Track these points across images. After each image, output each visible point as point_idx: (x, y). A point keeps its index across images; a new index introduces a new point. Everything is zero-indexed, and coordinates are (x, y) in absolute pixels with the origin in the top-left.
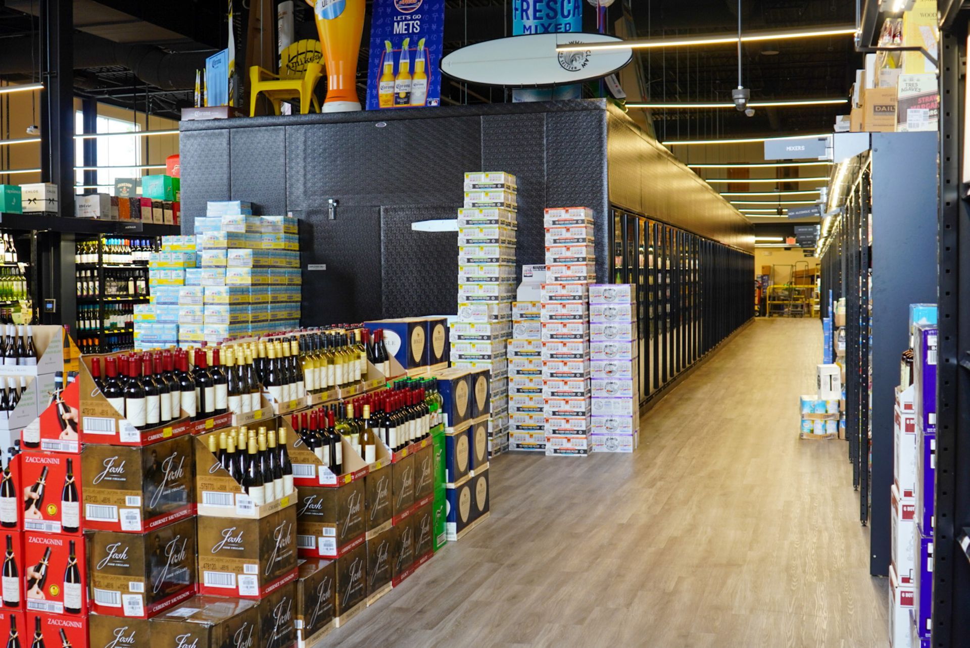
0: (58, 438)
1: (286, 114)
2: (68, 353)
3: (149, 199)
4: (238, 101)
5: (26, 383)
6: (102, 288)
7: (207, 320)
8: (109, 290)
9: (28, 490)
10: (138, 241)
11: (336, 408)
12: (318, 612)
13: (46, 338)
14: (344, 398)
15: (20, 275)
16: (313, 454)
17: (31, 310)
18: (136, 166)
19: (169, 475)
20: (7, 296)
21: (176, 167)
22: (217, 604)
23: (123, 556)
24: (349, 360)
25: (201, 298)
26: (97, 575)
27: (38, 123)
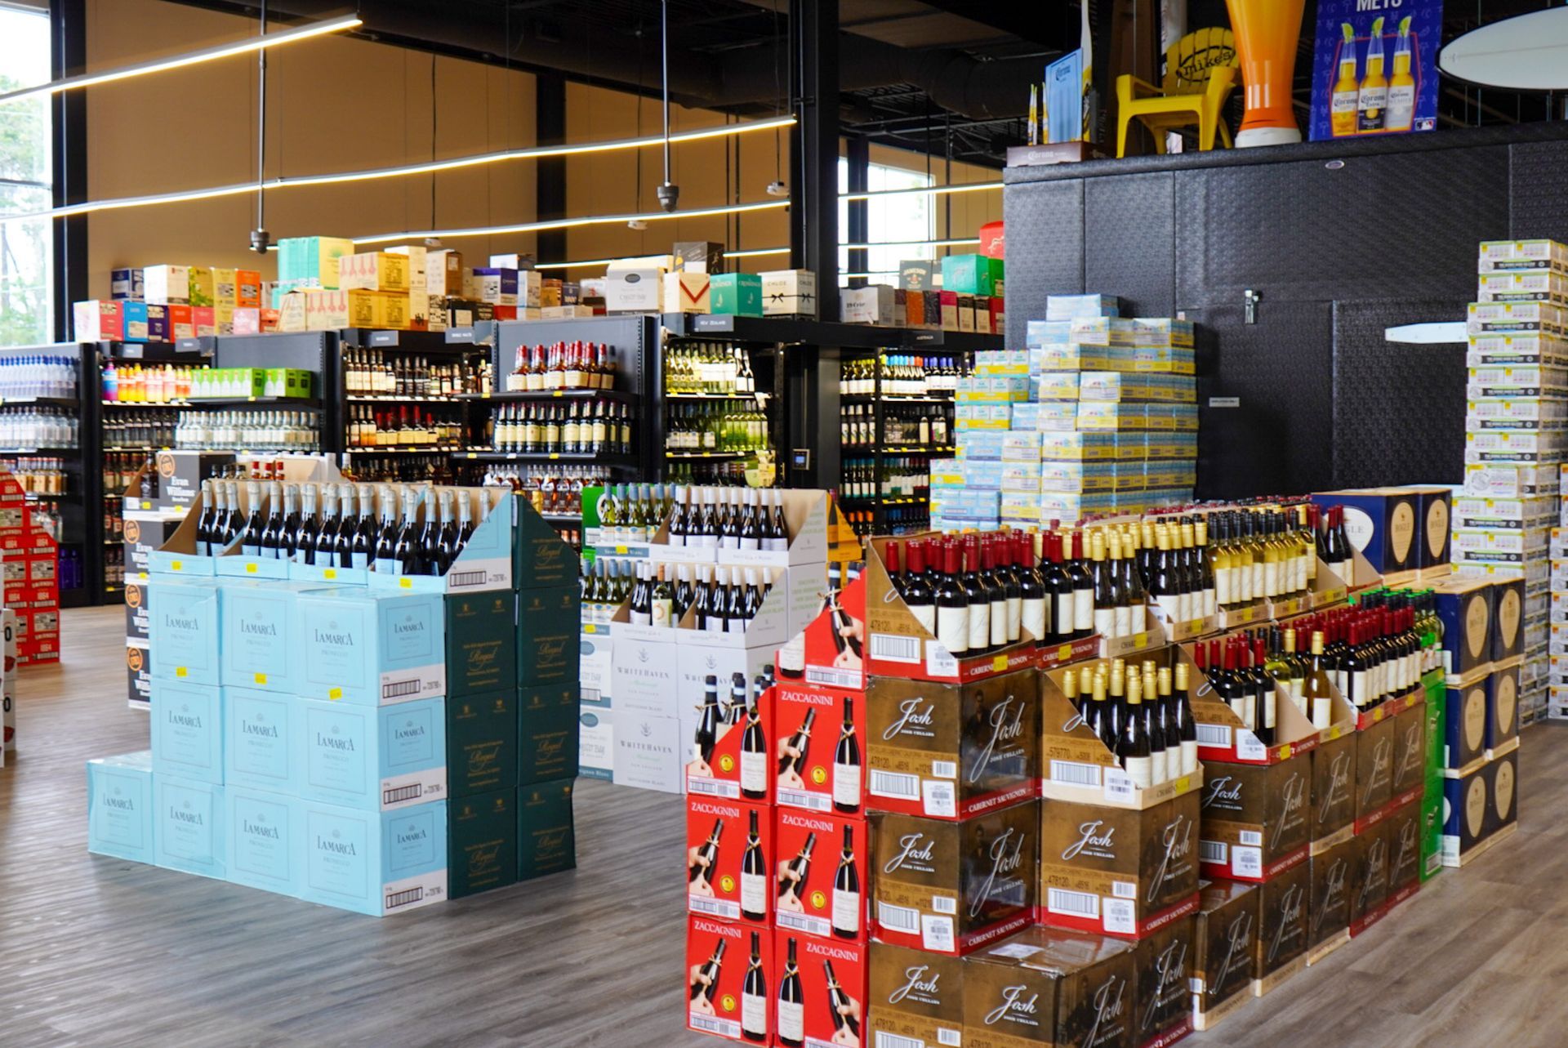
1: (1174, 152)
2: (835, 533)
3: (952, 294)
4: (1097, 133)
5: (772, 577)
6: (880, 433)
7: (1045, 486)
8: (890, 436)
9: (783, 744)
10: (935, 360)
11: (1265, 634)
12: (1227, 967)
13: (802, 511)
14: (1278, 619)
15: (758, 411)
16: (1229, 709)
17: (773, 466)
18: (929, 241)
19: (1000, 732)
20: (738, 444)
21: (995, 242)
22: (1068, 942)
23: (926, 854)
24: (1289, 557)
25: (1038, 452)
26: (884, 882)
27: (786, 177)
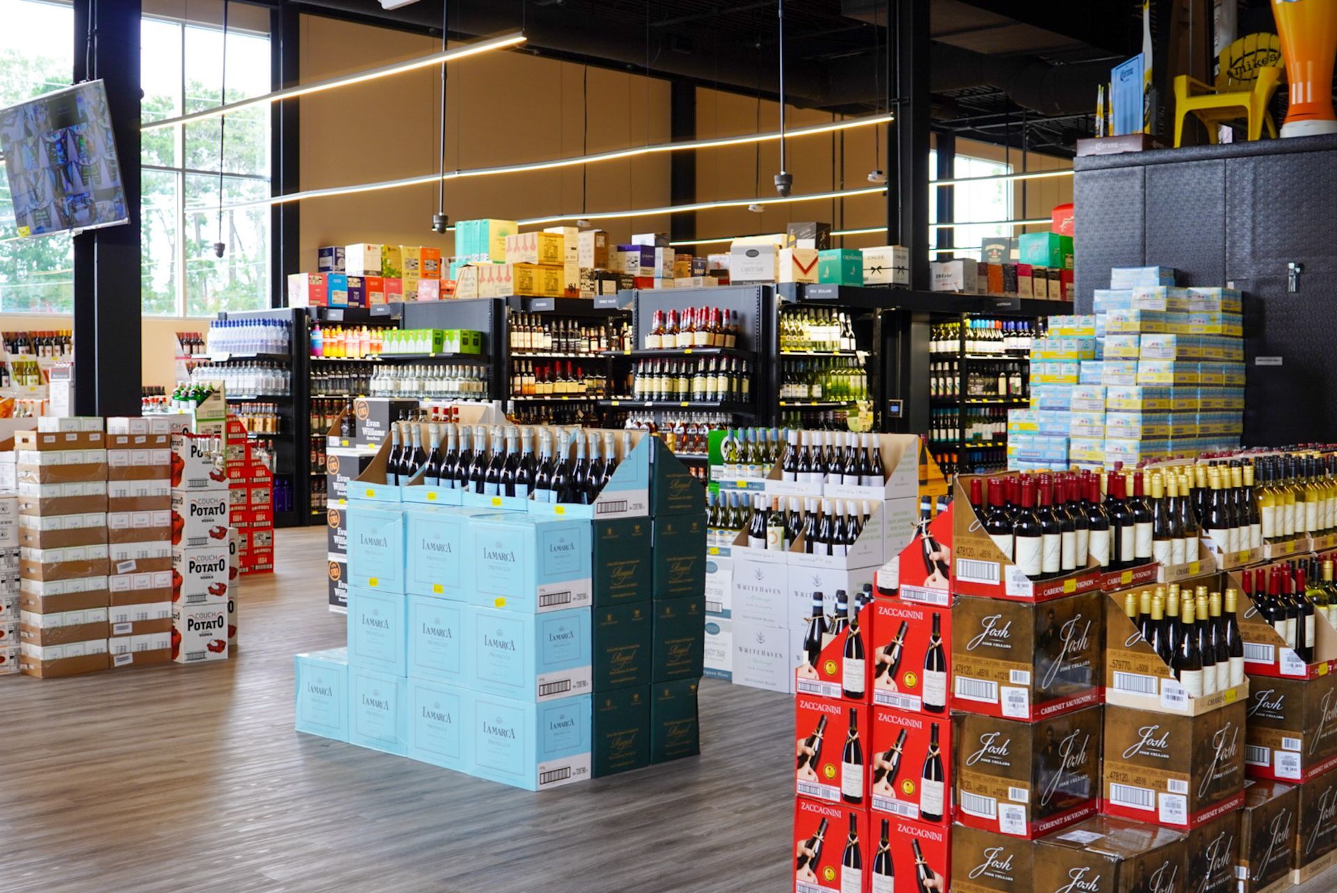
0: (922, 585)
1: (1225, 142)
2: (925, 472)
3: (1028, 266)
4: (1157, 127)
5: (870, 509)
6: (964, 386)
7: (1109, 433)
8: (973, 389)
9: (880, 652)
10: (1012, 324)
11: (1306, 565)
12: (1269, 858)
13: (897, 452)
14: (1318, 552)
15: (859, 367)
16: (1273, 630)
17: (871, 414)
18: (1007, 221)
19: (1069, 645)
20: (841, 395)
21: (1066, 222)
22: (1127, 830)
23: (1003, 750)
24: (1327, 497)
25: (1103, 403)
26: (966, 774)
27: (884, 166)
